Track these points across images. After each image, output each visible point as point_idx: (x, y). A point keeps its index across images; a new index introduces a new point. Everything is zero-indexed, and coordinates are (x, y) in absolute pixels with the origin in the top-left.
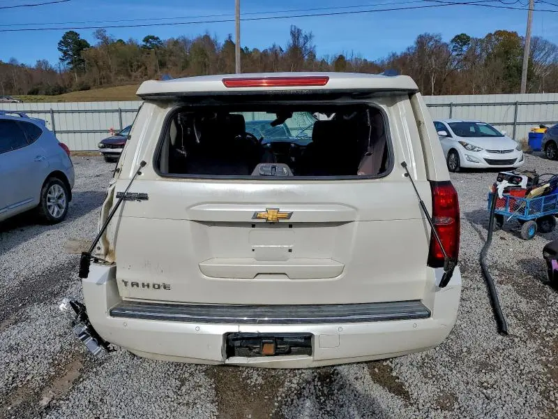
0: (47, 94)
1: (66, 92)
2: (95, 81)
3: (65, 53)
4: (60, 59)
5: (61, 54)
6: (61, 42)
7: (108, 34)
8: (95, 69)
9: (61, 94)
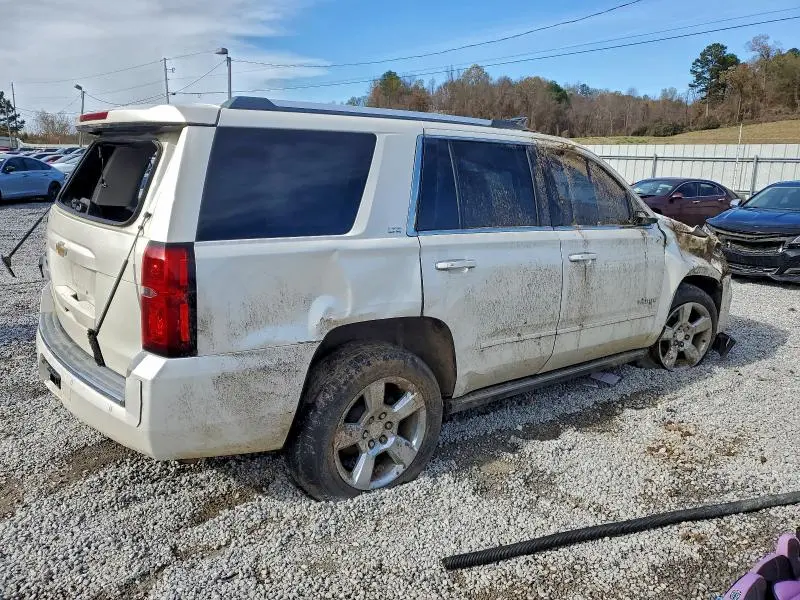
0: (656, 135)
1: (682, 132)
2: (733, 115)
3: (699, 77)
4: (690, 85)
5: (692, 78)
6: (698, 61)
7: (770, 43)
8: (737, 98)
9: (675, 134)
